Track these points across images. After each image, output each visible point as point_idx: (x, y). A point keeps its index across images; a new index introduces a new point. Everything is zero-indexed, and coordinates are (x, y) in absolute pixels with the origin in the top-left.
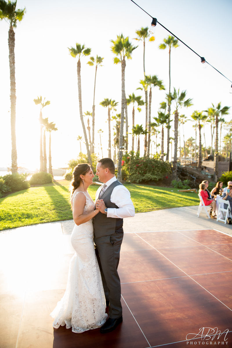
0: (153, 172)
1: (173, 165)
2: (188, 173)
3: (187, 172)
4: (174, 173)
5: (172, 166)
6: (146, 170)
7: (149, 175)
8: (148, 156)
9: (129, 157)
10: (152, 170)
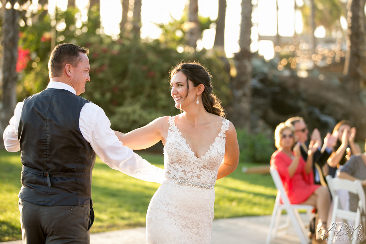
0: (149, 96)
1: (239, 68)
2: (304, 100)
3: (298, 95)
4: (239, 100)
5: (233, 72)
6: (123, 90)
7: (134, 112)
8: (136, 30)
9: (47, 35)
10: (147, 90)
